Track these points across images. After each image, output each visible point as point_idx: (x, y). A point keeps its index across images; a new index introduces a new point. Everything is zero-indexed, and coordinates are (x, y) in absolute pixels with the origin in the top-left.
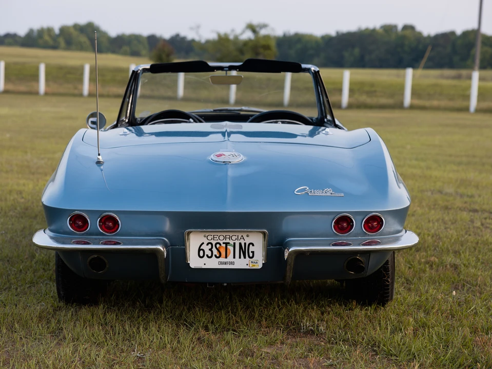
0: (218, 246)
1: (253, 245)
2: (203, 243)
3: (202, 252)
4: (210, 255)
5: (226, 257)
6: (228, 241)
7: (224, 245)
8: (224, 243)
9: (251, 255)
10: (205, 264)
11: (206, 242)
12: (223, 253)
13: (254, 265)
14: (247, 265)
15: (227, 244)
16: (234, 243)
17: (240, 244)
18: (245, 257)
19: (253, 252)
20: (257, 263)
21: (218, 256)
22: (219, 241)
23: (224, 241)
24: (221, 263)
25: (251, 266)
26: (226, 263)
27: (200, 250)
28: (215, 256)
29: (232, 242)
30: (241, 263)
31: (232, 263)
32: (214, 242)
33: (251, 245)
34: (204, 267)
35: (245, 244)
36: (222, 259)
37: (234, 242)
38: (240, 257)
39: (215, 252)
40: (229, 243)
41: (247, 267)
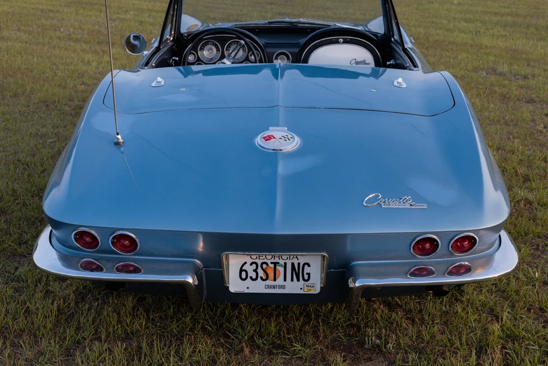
0: (264, 266)
1: (309, 266)
2: (245, 263)
3: (244, 274)
4: (254, 277)
5: (275, 280)
6: (277, 260)
7: (272, 266)
8: (272, 263)
9: (306, 277)
10: (248, 288)
11: (249, 261)
12: (271, 275)
13: (310, 290)
14: (301, 289)
15: (275, 264)
16: (285, 264)
17: (293, 264)
18: (298, 280)
19: (309, 274)
20: (313, 287)
21: (264, 278)
22: (266, 260)
23: (273, 260)
24: (269, 287)
25: (306, 290)
26: (274, 287)
27: (241, 271)
28: (261, 278)
29: (282, 262)
30: (294, 287)
31: (283, 287)
32: (259, 262)
33: (306, 266)
34: (247, 291)
35: (299, 264)
36: (269, 282)
37: (285, 261)
38: (292, 280)
39: (261, 273)
40: (278, 263)
41: (302, 292)
